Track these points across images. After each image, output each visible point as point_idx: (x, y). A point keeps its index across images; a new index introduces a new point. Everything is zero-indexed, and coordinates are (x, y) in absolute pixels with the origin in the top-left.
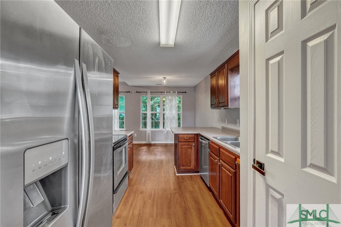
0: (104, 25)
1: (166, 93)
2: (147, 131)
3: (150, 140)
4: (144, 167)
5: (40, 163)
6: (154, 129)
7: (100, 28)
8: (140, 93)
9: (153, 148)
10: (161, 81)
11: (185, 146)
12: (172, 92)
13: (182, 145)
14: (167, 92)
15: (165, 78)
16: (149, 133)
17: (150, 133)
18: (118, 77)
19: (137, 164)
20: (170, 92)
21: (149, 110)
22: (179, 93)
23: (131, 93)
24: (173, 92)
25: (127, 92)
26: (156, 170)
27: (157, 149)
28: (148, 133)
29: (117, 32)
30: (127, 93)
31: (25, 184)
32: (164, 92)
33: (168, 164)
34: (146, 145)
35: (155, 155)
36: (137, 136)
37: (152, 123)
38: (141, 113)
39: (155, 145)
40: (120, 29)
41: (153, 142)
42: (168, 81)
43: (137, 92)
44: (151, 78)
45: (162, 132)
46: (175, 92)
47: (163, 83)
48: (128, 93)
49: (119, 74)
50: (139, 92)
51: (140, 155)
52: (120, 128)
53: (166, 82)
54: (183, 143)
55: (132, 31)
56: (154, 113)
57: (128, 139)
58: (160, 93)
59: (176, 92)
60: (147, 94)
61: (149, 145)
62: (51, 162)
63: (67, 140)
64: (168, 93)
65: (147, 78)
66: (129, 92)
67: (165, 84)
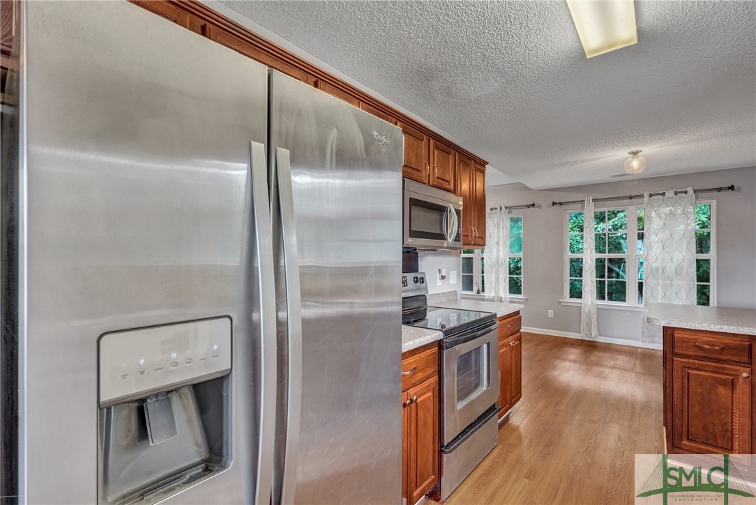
0: (426, 58)
1: (646, 197)
2: (583, 306)
3: (594, 332)
4: (557, 403)
5: (142, 362)
6: (607, 302)
7: (421, 67)
8: (564, 207)
9: (601, 354)
10: (622, 163)
11: (703, 373)
12: (670, 194)
13: (689, 368)
14: (651, 195)
15: (635, 153)
16: (590, 312)
17: (594, 311)
18: (483, 172)
19: (539, 390)
20: (663, 194)
21: (589, 250)
22: (700, 195)
23: (540, 207)
24: (676, 193)
25: (528, 206)
26: (594, 422)
27: (613, 362)
28: (585, 310)
29: (459, 63)
30: (527, 209)
31: (102, 399)
32: (642, 196)
33: (640, 415)
34: (580, 345)
35: (600, 376)
36: (554, 315)
37: (601, 285)
38: (565, 257)
39: (608, 348)
40: (462, 53)
41: (601, 339)
42: (648, 162)
43: (554, 204)
44: (588, 160)
45: (634, 312)
46: (686, 192)
47: (630, 168)
48: (531, 209)
49: (487, 163)
50: (561, 204)
51: (554, 367)
52: (510, 293)
53: (642, 163)
54: (691, 361)
55: (493, 46)
56: (606, 258)
57: (498, 322)
58: (628, 201)
59: (690, 190)
60: (583, 208)
61: (590, 347)
62: (176, 364)
63: (228, 320)
64: (654, 197)
65: (576, 162)
66: (533, 205)
67: (636, 172)
